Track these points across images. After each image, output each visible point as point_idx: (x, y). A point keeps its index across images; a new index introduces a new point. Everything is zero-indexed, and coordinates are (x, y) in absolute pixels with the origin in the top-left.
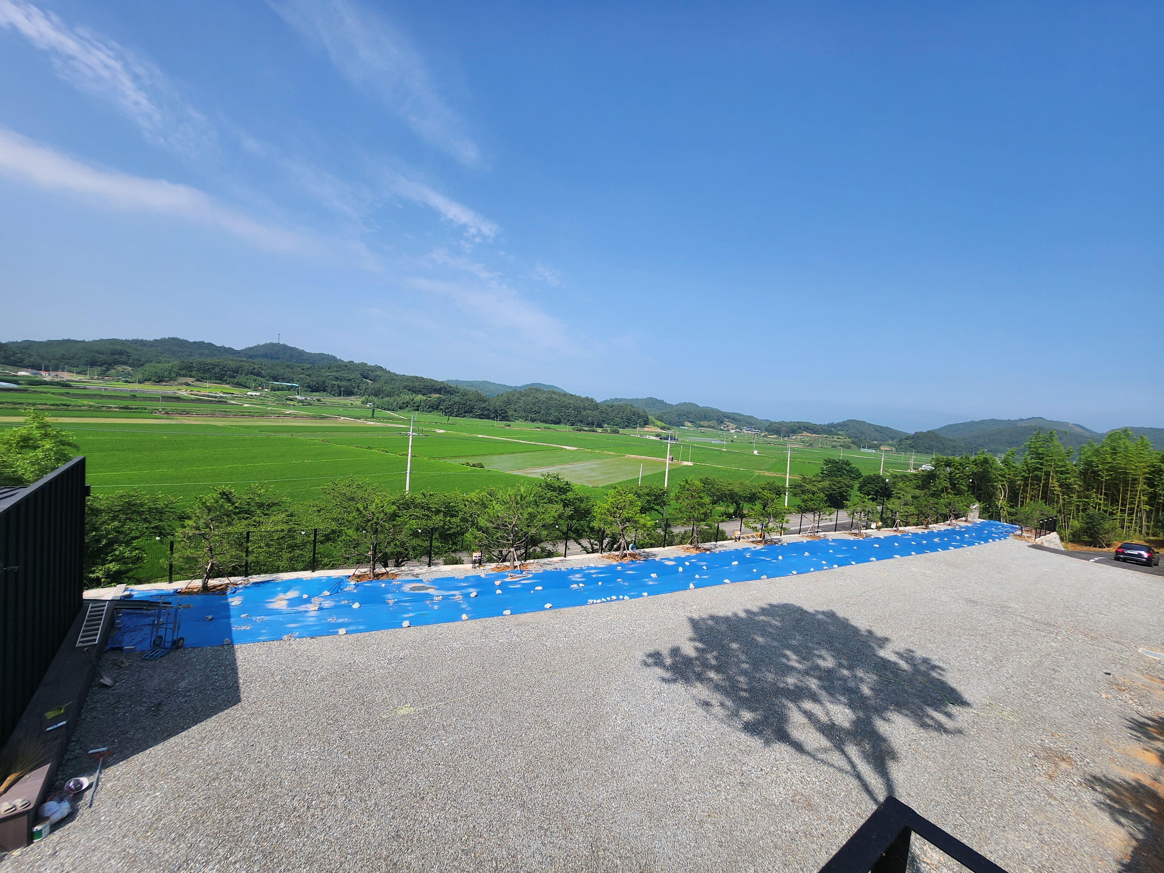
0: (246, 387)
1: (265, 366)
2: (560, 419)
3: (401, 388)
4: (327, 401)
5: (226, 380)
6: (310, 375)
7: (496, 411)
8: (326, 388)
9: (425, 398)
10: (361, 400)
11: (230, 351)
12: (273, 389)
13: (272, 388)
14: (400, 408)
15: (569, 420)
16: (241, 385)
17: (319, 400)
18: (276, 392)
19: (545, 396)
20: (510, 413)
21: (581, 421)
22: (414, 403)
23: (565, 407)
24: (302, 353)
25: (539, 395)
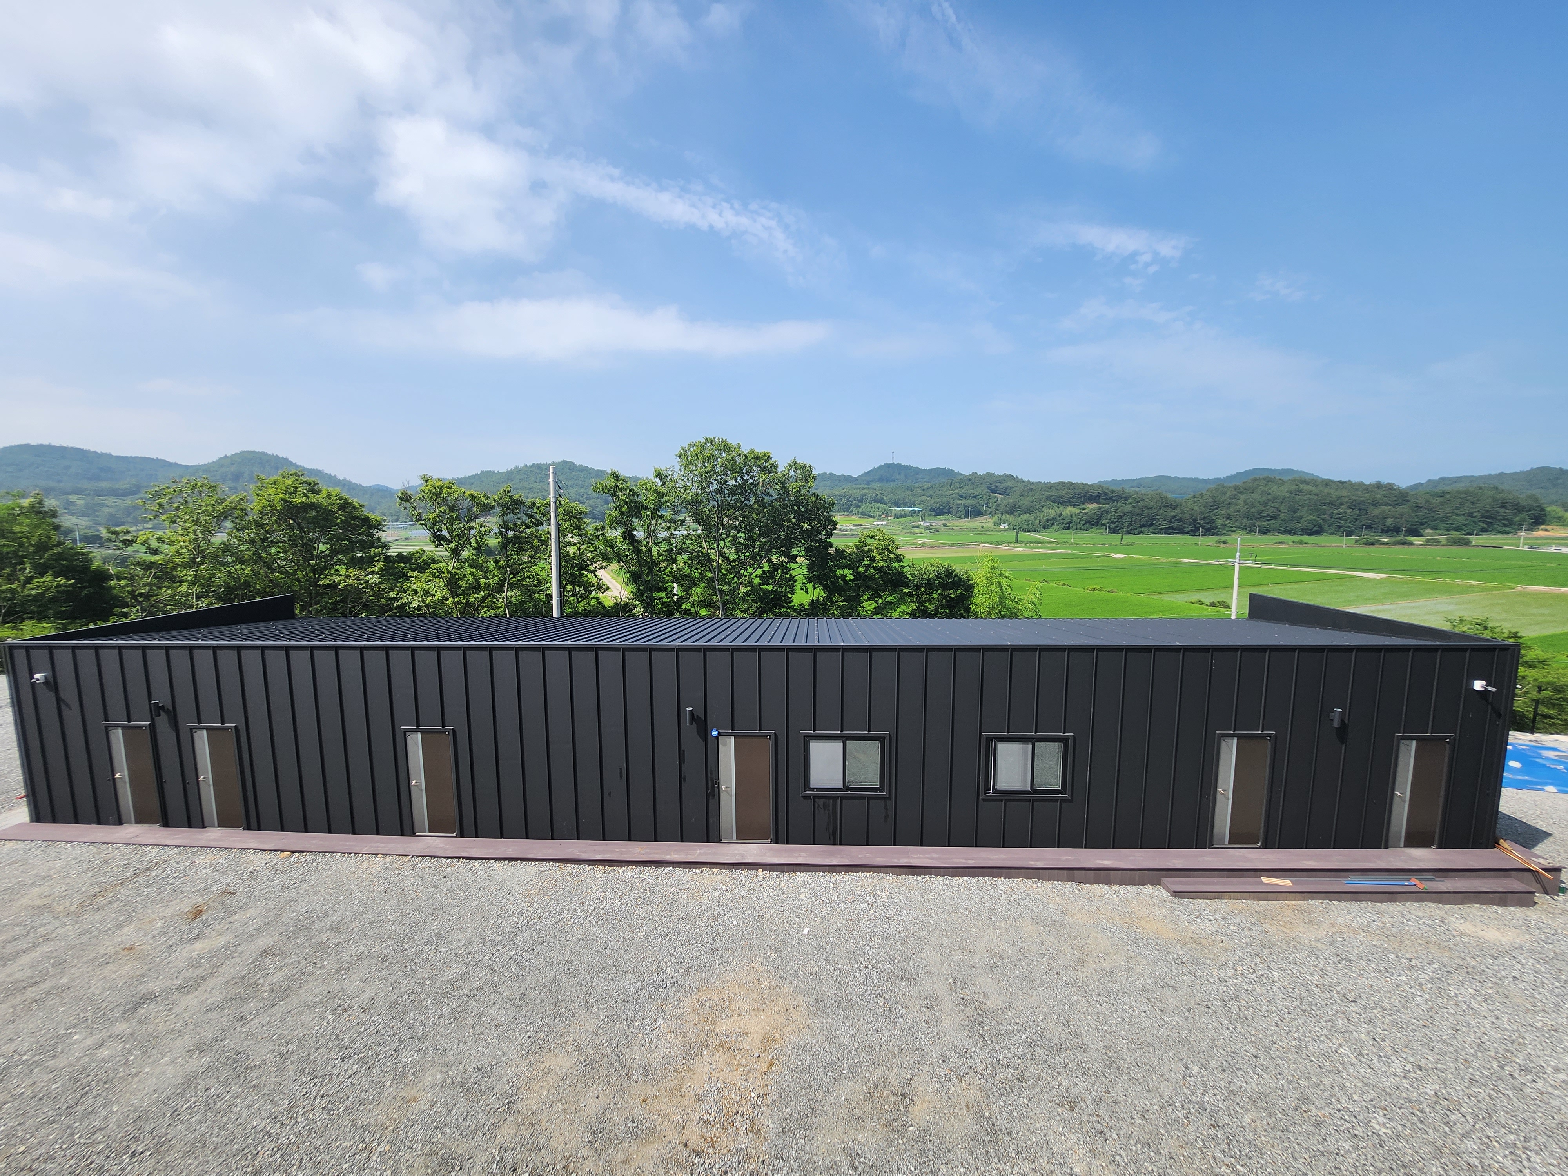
0: (871, 517)
1: (885, 491)
2: (1320, 526)
3: (1043, 500)
4: (954, 526)
5: (852, 511)
6: (931, 496)
7: (1195, 520)
8: (951, 510)
9: (1077, 511)
10: (992, 521)
11: (849, 479)
12: (896, 517)
13: (895, 515)
14: (1044, 528)
15: (1340, 527)
16: (866, 515)
17: (945, 525)
18: (900, 519)
19: (1284, 488)
20: (1219, 522)
21: (1369, 527)
22: (1063, 519)
23: (1332, 504)
24: (917, 471)
25: (1274, 489)
